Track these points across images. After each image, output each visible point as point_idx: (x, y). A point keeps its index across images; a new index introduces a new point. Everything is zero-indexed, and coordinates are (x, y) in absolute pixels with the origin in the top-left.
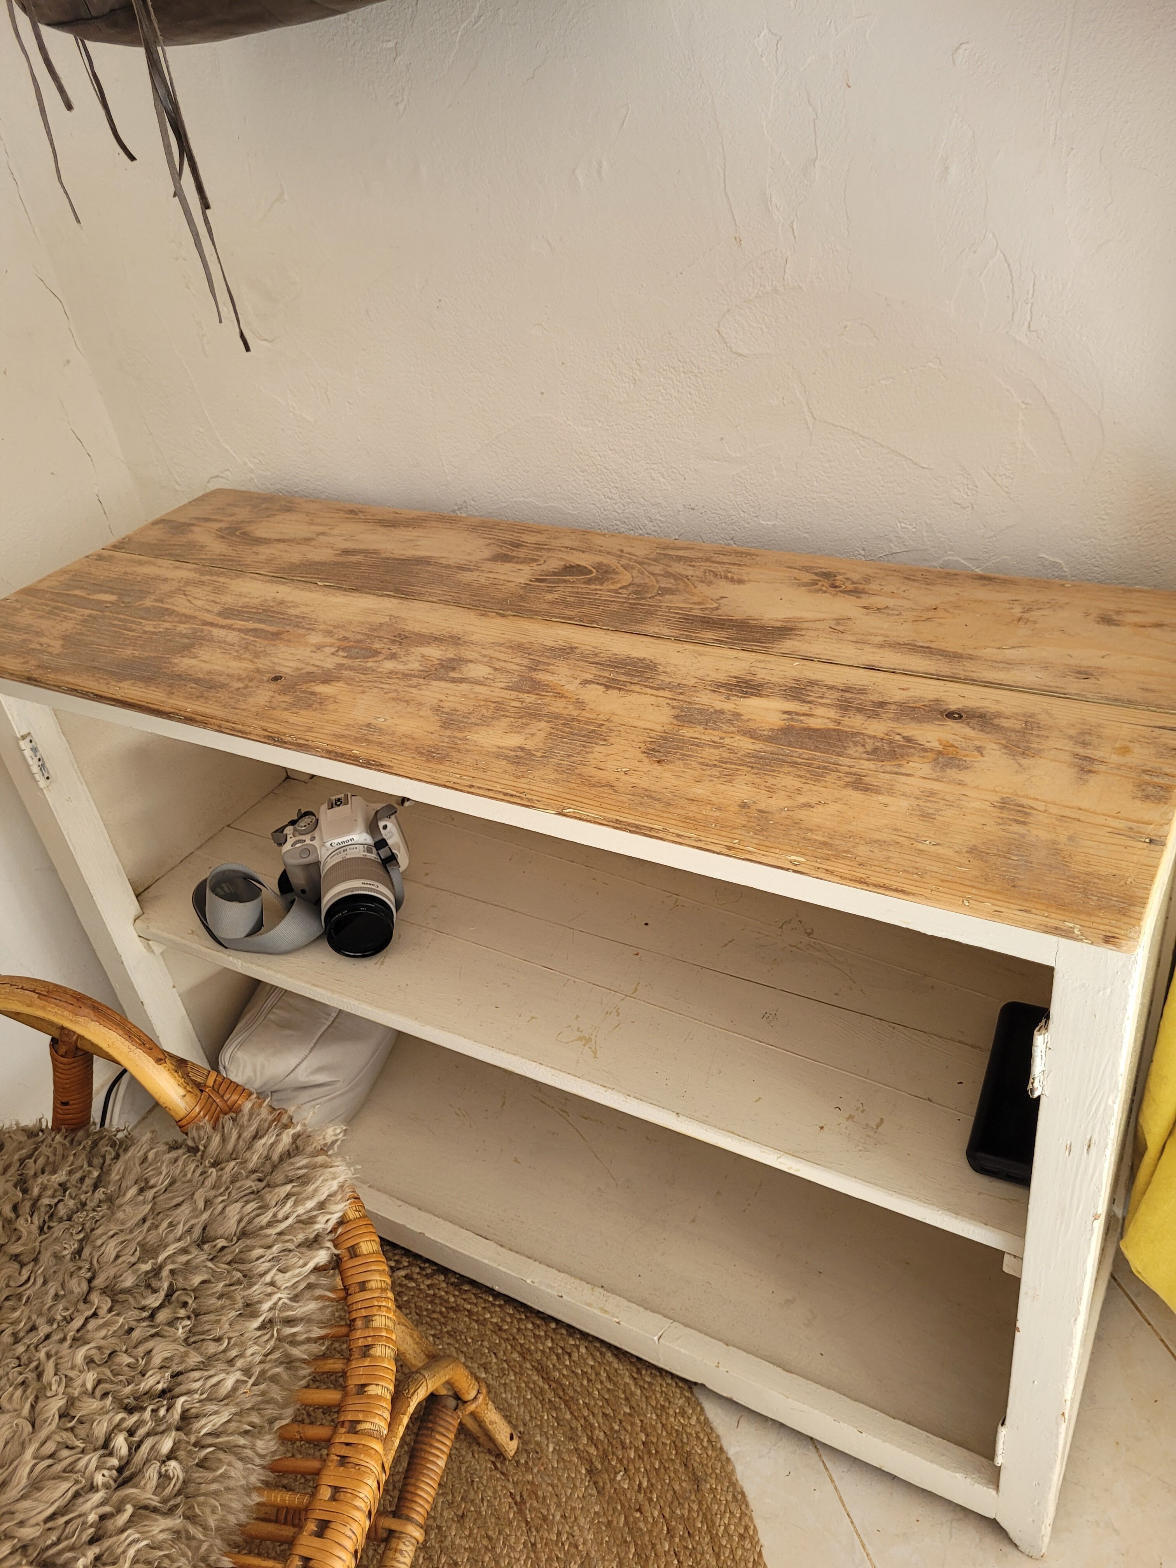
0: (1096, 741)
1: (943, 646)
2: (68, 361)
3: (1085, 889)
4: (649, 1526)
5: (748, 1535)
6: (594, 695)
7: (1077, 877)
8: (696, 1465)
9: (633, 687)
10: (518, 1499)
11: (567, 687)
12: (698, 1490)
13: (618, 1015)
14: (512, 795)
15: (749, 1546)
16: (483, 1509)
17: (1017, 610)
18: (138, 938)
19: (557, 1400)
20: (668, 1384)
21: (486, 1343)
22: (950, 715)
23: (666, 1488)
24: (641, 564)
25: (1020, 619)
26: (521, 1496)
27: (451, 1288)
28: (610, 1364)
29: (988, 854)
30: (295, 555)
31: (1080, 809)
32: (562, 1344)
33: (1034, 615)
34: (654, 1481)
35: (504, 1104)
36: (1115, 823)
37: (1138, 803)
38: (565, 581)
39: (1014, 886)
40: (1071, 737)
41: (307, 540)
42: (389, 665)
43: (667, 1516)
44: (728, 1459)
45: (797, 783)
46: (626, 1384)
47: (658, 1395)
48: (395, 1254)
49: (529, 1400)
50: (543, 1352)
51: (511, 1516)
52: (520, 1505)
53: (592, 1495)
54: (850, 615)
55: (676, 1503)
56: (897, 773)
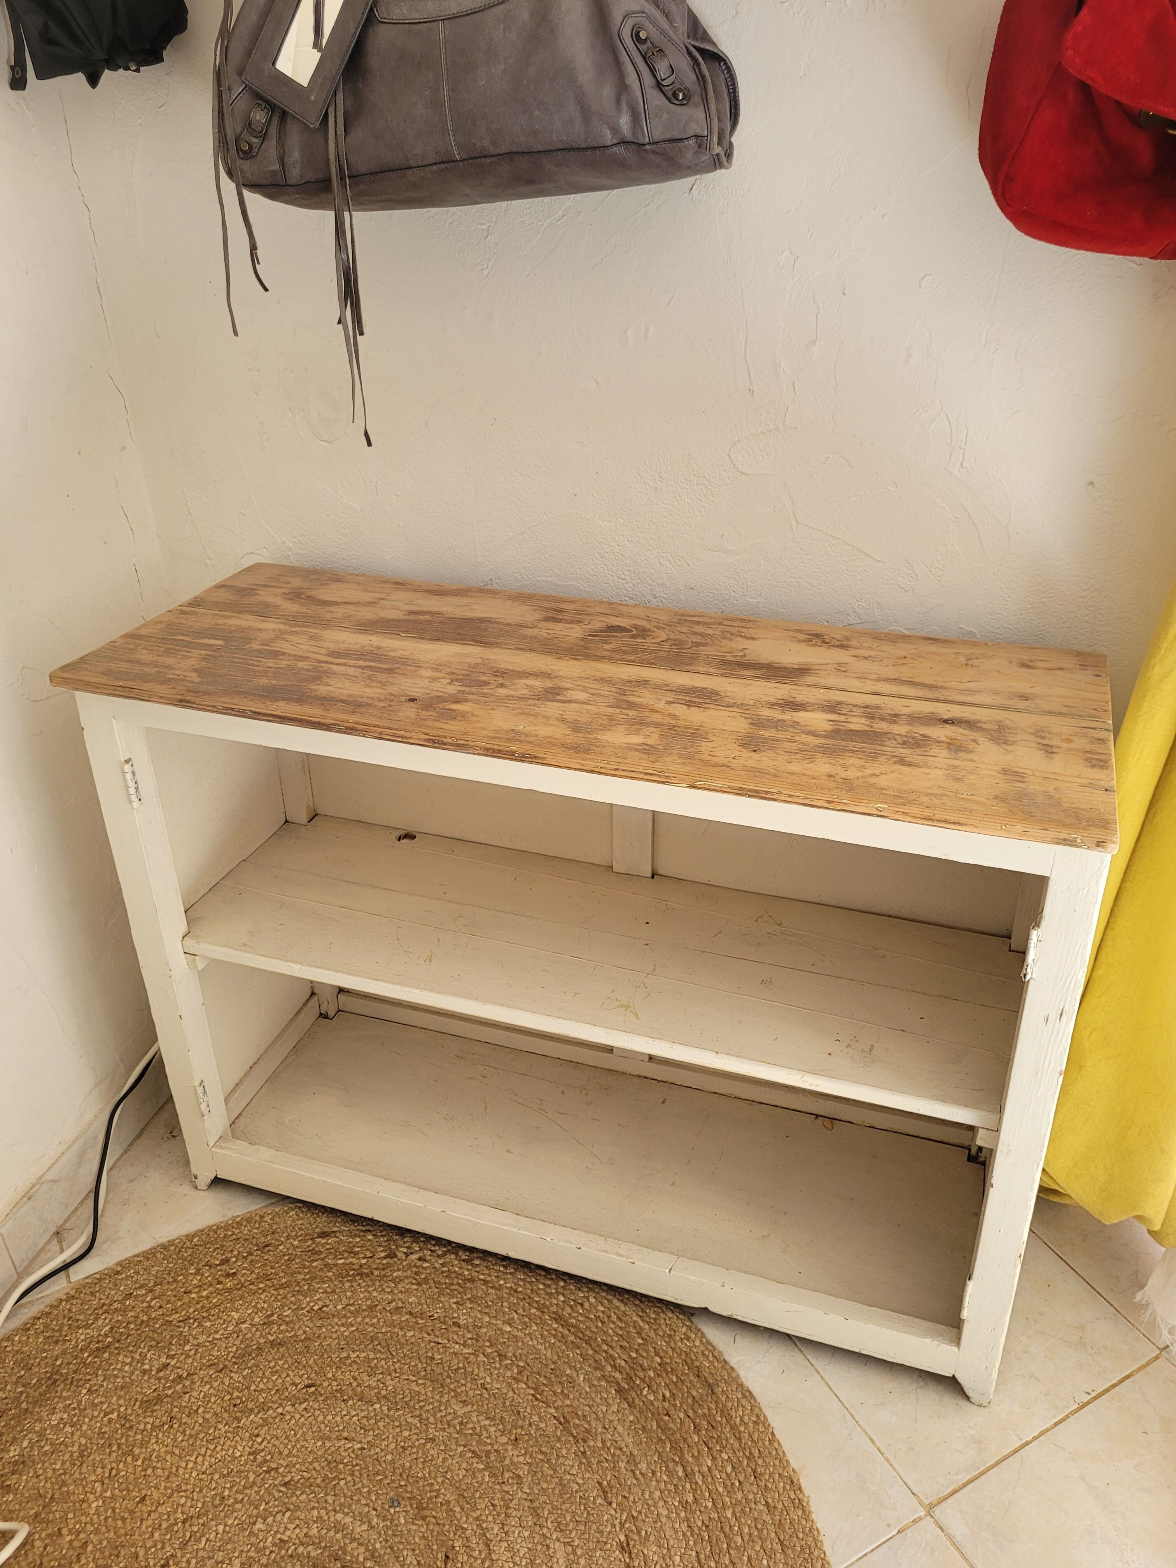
0: (1048, 736)
1: (921, 680)
2: (124, 448)
3: (1076, 816)
4: (678, 1426)
5: (760, 1421)
6: (679, 710)
7: (1069, 810)
8: (706, 1375)
9: (708, 706)
10: (562, 1420)
11: (656, 705)
12: (713, 1393)
13: (646, 988)
14: (652, 774)
15: (763, 1429)
16: (532, 1432)
17: (962, 659)
18: (183, 955)
19: (578, 1340)
20: (670, 1318)
21: (505, 1304)
22: (946, 721)
23: (686, 1395)
24: (669, 626)
25: (967, 665)
26: (564, 1417)
27: (464, 1264)
28: (617, 1308)
29: (1007, 799)
30: (368, 614)
31: (1055, 773)
32: (573, 1297)
33: (975, 662)
34: (675, 1391)
35: (486, 1108)
36: (1080, 781)
37: (1090, 770)
38: (613, 636)
40: (1031, 734)
41: (372, 604)
42: (502, 691)
43: (691, 1415)
44: (732, 1368)
45: (861, 762)
46: (634, 1322)
47: (664, 1327)
48: (405, 1242)
49: (553, 1344)
50: (557, 1305)
51: (559, 1434)
52: (564, 1423)
53: (625, 1409)
54: (847, 661)
55: (696, 1406)
56: (926, 756)
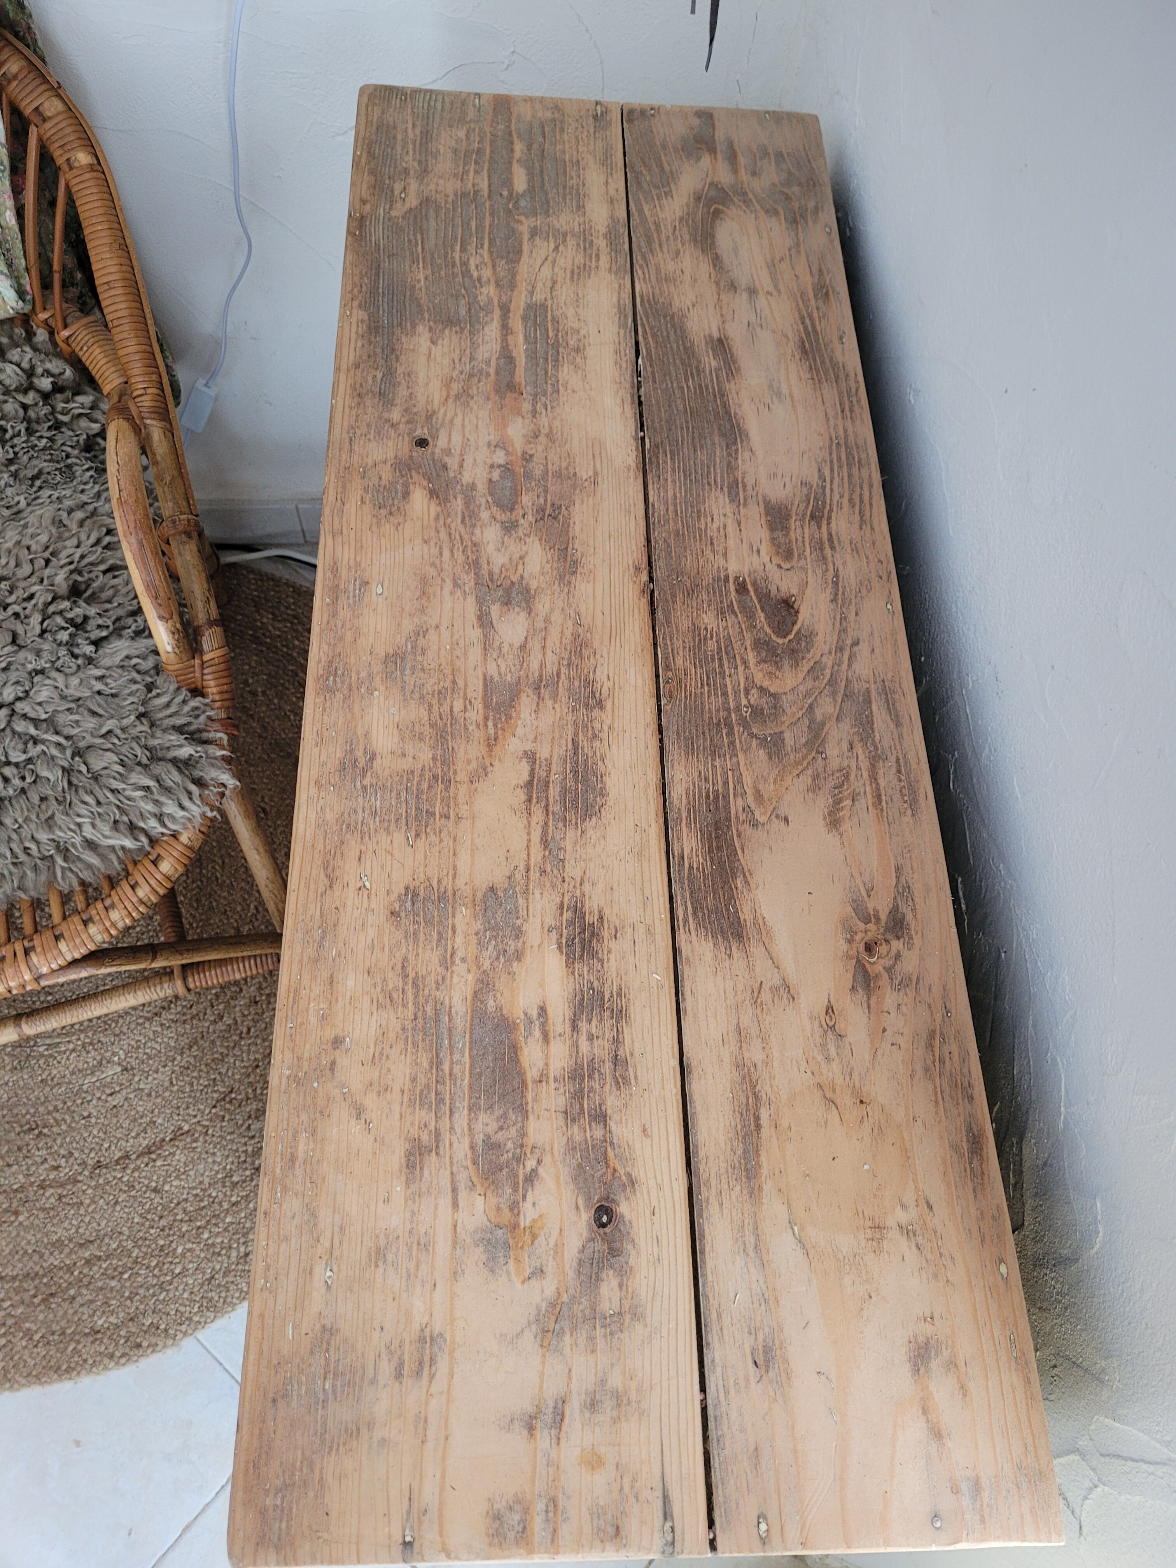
0: (601, 1417)
1: (769, 1145)
3: (293, 1485)
6: (507, 778)
7: (312, 1469)
11: (514, 741)
22: (604, 1211)
25: (879, 1227)
29: (327, 1351)
31: (447, 1438)
33: (898, 1242)
36: (430, 1491)
37: (482, 1509)
39: (274, 1401)
40: (601, 1382)
45: (399, 1082)
54: (803, 995)
56: (454, 1190)
